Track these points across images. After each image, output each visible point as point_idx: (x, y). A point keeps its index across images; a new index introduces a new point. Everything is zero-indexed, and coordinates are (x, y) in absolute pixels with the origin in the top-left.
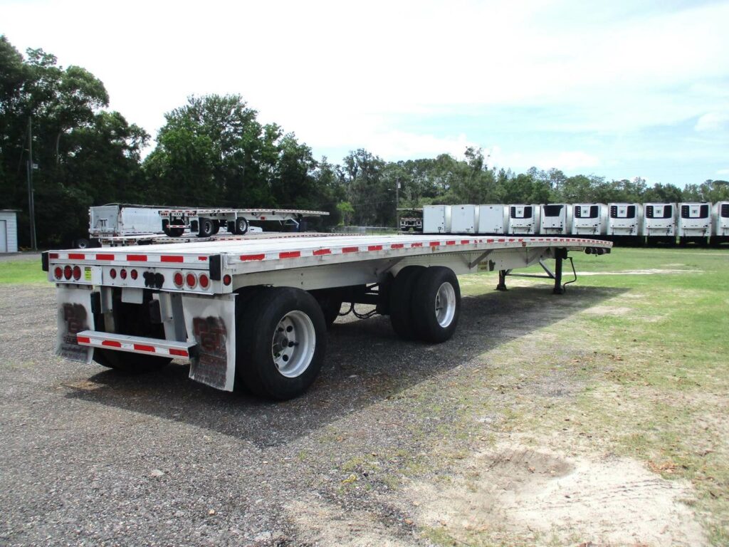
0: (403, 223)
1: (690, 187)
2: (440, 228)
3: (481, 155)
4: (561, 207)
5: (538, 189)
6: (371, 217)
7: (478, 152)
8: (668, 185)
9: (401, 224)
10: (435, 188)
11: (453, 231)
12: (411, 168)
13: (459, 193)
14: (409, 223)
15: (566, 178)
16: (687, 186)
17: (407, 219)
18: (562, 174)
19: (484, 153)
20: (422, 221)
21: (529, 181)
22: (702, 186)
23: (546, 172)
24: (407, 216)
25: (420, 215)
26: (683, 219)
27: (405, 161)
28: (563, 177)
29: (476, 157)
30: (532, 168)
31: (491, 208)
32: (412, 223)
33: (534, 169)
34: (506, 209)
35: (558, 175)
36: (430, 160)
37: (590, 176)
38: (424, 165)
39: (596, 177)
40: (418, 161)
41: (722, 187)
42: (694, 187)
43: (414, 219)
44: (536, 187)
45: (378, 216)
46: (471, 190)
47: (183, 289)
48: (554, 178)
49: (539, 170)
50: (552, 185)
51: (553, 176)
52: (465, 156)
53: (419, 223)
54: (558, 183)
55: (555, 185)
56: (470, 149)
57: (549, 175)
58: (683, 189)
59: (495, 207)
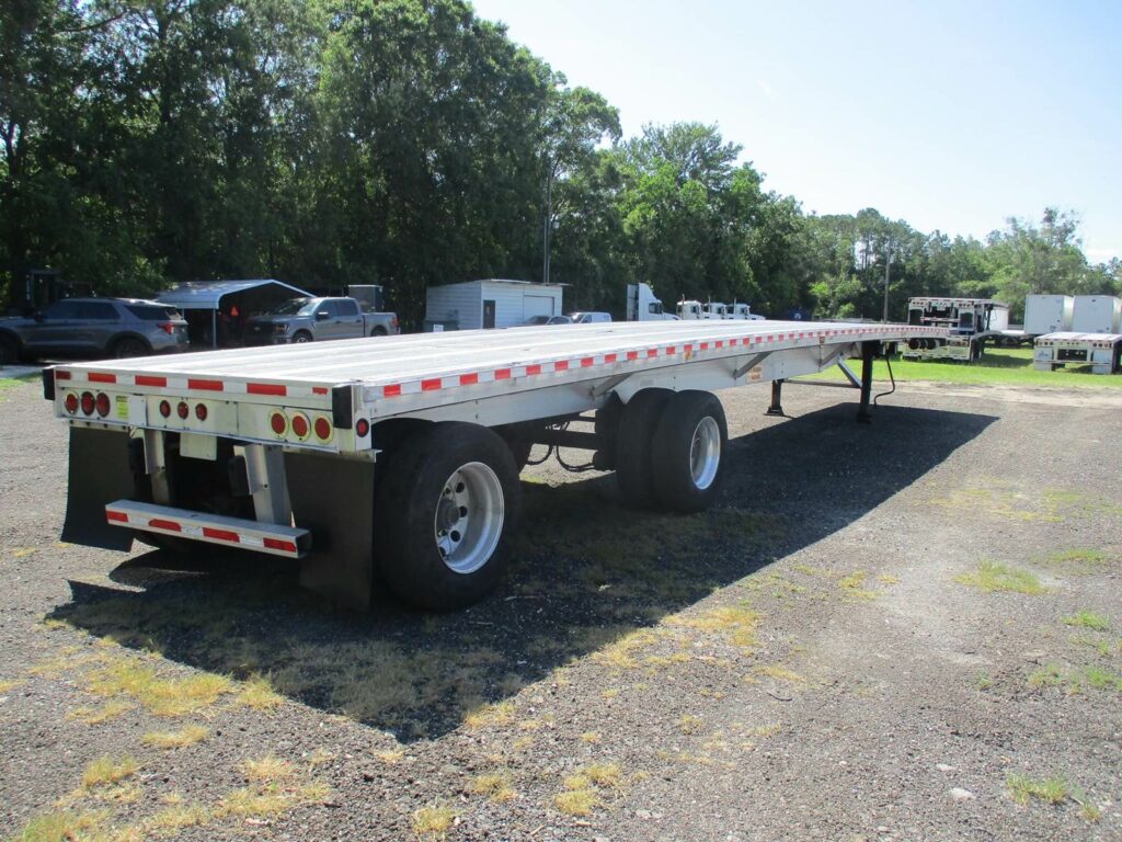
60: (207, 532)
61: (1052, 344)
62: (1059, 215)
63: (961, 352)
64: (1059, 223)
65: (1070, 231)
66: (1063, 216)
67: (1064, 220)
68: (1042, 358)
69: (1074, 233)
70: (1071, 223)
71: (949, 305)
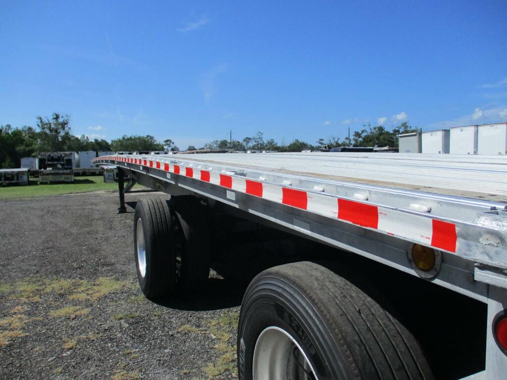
61: (113, 170)
62: (60, 117)
63: (69, 178)
64: (61, 120)
65: (67, 124)
66: (62, 117)
67: (63, 119)
68: (110, 177)
69: (68, 125)
70: (66, 121)
71: (59, 155)
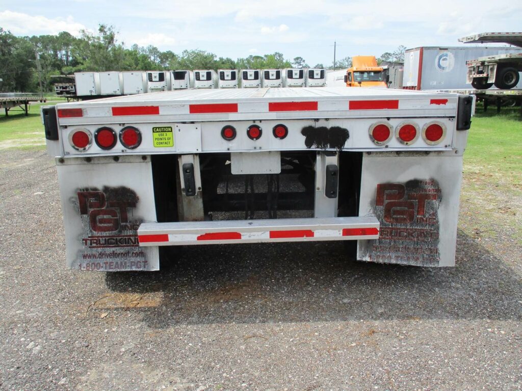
0: (57, 88)
1: (240, 60)
2: (91, 91)
3: (112, 32)
4: (185, 73)
5: (143, 61)
6: (10, 85)
7: (109, 29)
8: (227, 59)
9: (56, 89)
10: (61, 60)
11: (103, 93)
12: (37, 43)
13: (96, 63)
14: (63, 88)
15: (160, 53)
16: (238, 59)
17: (61, 85)
18: (157, 50)
19: (115, 31)
20: (75, 86)
21: (135, 55)
22: (247, 59)
23: (145, 48)
24: (61, 82)
25: (72, 81)
26: (266, 80)
27: (31, 36)
28: (158, 52)
29: (108, 33)
30: (134, 45)
31: (132, 74)
32: (66, 87)
33: (136, 46)
34: (145, 75)
35: (154, 50)
36: (52, 37)
37: (196, 50)
38: (47, 41)
39: (200, 51)
40: (42, 37)
41: (258, 60)
42: (242, 60)
43: (67, 85)
44: (141, 59)
45: (16, 84)
46: (106, 60)
47: (387, 147)
48: (152, 52)
49: (140, 46)
50: (150, 58)
51: (151, 51)
52: (99, 32)
53: (72, 87)
54: (155, 57)
55: (152, 58)
56: (102, 26)
57: (147, 50)
58: (236, 61)
59: (136, 73)
60: (273, 234)
